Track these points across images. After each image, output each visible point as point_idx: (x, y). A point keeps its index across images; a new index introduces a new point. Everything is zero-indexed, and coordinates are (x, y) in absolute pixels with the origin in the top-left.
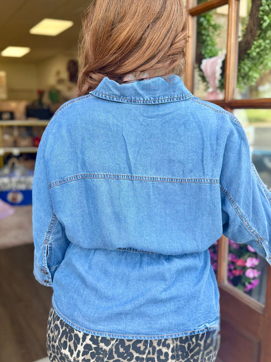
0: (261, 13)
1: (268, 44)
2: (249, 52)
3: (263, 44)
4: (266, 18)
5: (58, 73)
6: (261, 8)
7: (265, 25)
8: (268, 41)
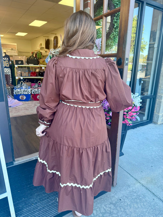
0: (114, 22)
1: (117, 34)
2: (110, 36)
3: (114, 33)
4: (115, 24)
5: (41, 44)
6: (114, 20)
7: (115, 27)
8: (116, 33)
